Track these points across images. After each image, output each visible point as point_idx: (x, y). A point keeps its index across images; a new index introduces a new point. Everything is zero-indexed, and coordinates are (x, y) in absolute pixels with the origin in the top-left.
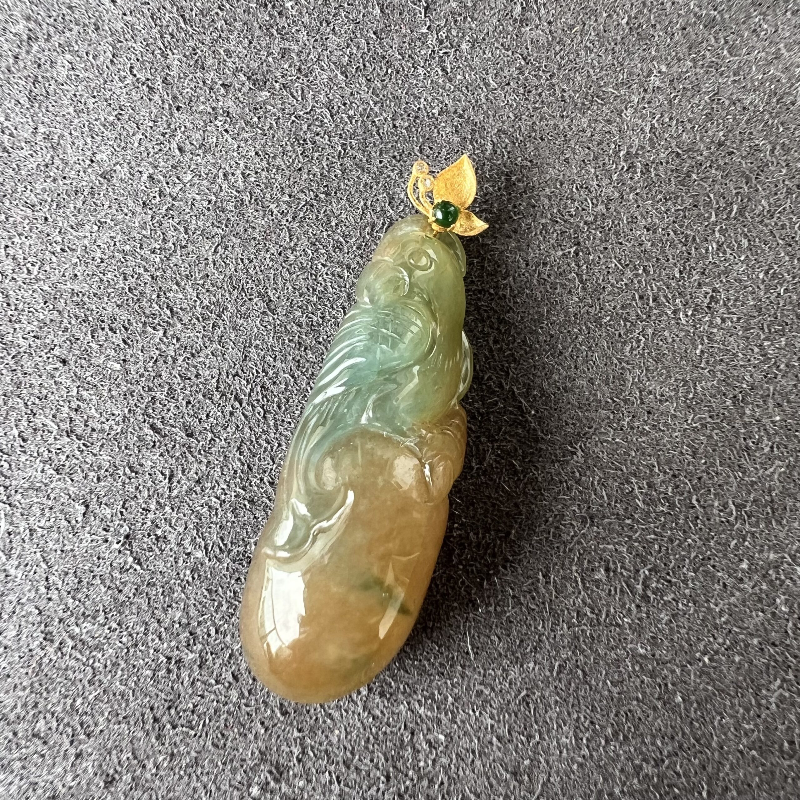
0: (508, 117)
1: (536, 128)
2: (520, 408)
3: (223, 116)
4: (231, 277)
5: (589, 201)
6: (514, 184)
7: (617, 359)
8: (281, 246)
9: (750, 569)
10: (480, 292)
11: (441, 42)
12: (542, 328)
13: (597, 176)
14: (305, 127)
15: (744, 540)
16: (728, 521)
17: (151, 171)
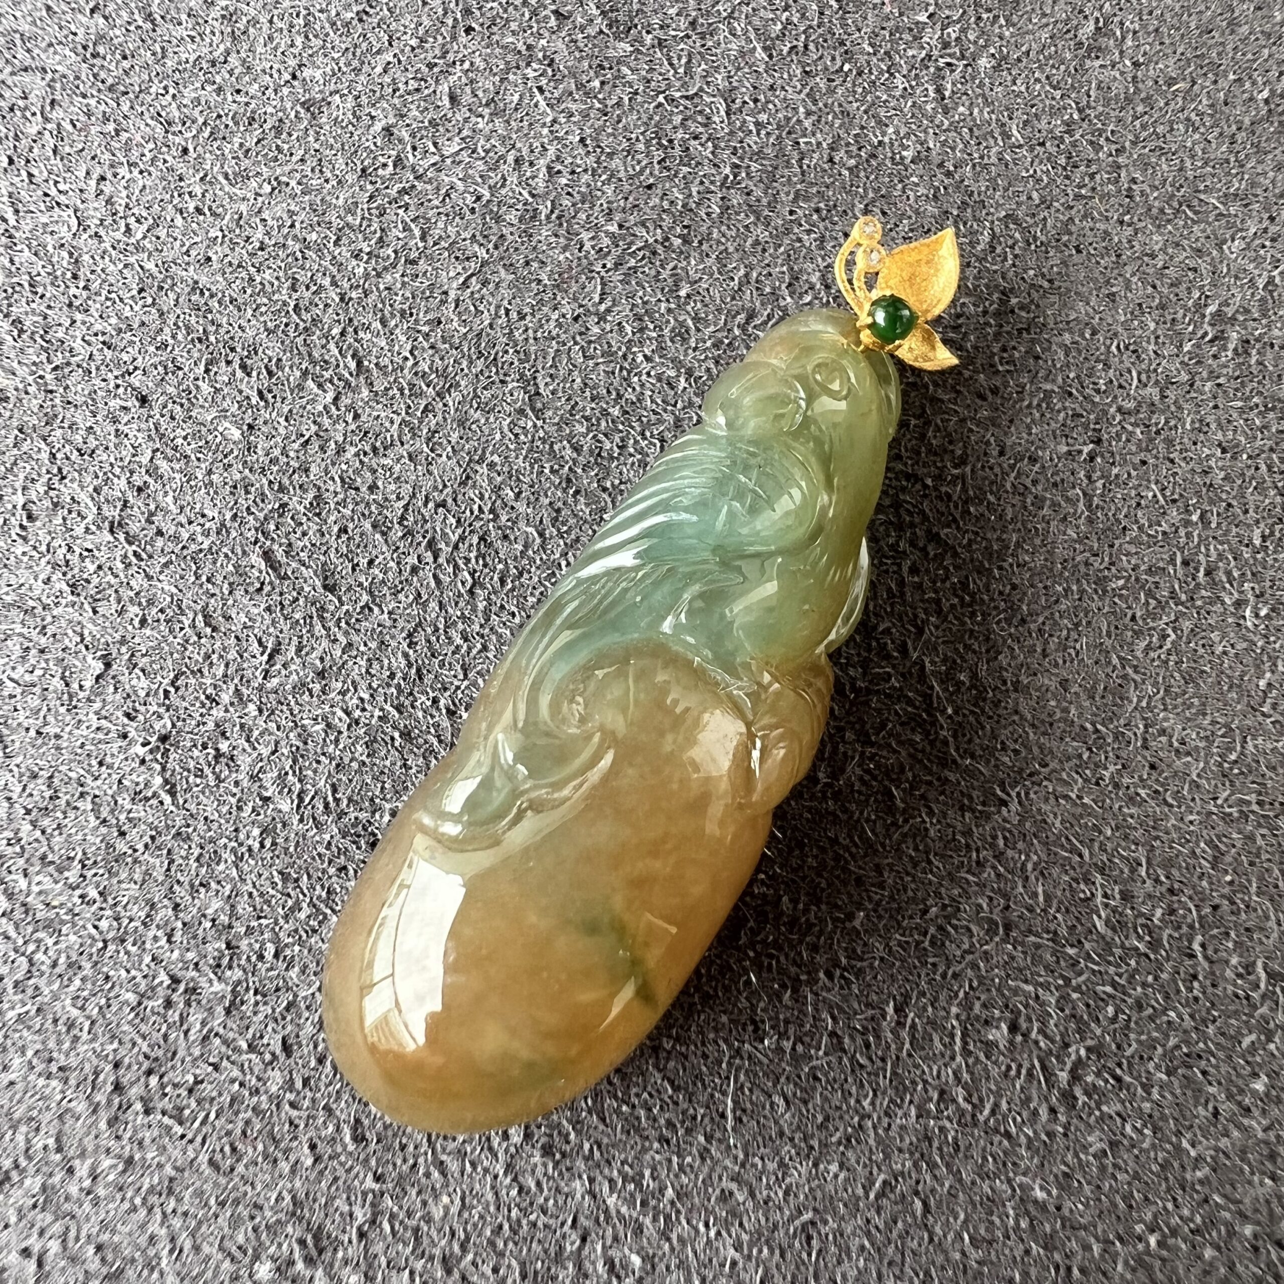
0: (1030, 198)
1: (1073, 229)
2: (927, 698)
3: (540, 62)
4: (479, 335)
5: (1134, 374)
6: (1012, 312)
7: (1119, 657)
8: (581, 306)
9: (1267, 1094)
10: (908, 477)
11: (946, 45)
12: (1000, 568)
13: (1157, 337)
14: (677, 119)
15: (1269, 1040)
16: (1248, 998)
17: (392, 120)
